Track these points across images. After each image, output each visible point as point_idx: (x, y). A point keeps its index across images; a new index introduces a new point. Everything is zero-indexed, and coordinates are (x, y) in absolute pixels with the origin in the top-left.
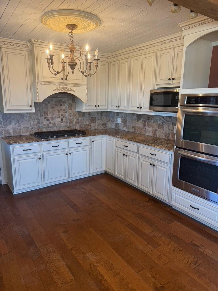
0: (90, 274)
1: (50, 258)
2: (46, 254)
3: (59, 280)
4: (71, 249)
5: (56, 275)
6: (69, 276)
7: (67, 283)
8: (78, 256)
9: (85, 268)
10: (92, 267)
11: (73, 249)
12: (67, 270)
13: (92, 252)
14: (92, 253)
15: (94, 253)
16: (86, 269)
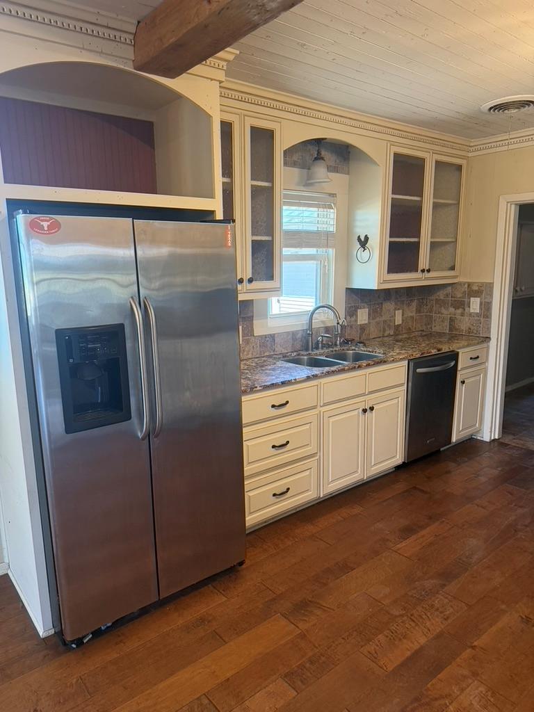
0: (416, 699)
1: (424, 617)
2: (432, 606)
3: (377, 646)
4: (475, 646)
5: (387, 637)
6: (393, 659)
7: (374, 660)
8: (458, 666)
9: (429, 686)
10: (442, 702)
11: (477, 650)
12: (408, 654)
13: (493, 693)
14: (490, 693)
15: (492, 700)
16: (428, 689)
